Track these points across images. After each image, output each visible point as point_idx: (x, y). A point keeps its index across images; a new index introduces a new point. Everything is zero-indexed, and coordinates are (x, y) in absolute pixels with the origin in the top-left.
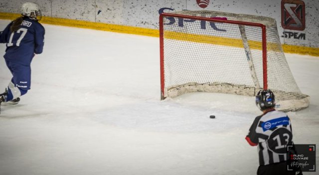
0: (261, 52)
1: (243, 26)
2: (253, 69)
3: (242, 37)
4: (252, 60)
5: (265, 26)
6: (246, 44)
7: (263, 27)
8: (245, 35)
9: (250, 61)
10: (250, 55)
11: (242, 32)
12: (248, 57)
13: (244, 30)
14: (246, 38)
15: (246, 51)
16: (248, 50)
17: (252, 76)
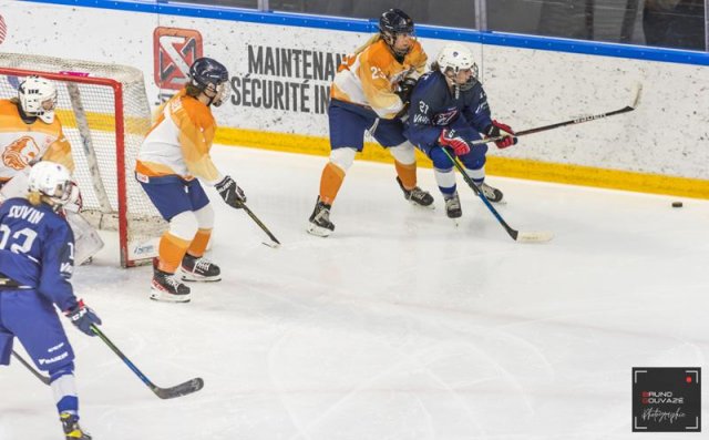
0: (113, 136)
1: (74, 84)
2: (96, 171)
3: (73, 106)
4: (94, 155)
5: (120, 84)
6: (81, 121)
7: (117, 86)
8: (79, 103)
9: (91, 156)
10: (89, 144)
11: (74, 96)
12: (87, 149)
13: (77, 92)
14: (81, 109)
15: (82, 136)
16: (85, 133)
17: (95, 187)
